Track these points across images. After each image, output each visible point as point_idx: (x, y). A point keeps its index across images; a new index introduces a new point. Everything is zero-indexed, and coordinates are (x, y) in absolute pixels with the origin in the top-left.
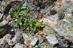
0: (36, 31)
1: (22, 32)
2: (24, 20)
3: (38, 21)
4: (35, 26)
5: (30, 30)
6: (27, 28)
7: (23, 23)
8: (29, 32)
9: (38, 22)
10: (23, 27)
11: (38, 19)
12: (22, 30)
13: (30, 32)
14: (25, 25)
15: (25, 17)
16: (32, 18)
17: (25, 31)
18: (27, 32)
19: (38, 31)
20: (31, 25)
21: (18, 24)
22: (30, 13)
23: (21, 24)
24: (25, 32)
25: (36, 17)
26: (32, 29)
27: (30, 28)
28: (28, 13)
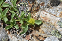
0: (29, 31)
1: (8, 32)
2: (11, 14)
3: (33, 15)
4: (27, 23)
6: (15, 25)
7: (9, 18)
8: (18, 32)
9: (32, 17)
10: (9, 25)
11: (32, 12)
12: (8, 29)
13: (20, 32)
14: (12, 21)
15: (12, 9)
17: (13, 30)
18: (16, 33)
19: (32, 31)
20: (22, 22)
21: (1, 20)
22: (20, 4)
23: (6, 20)
24: (12, 32)
25: (29, 9)
26: (22, 27)
28: (16, 3)
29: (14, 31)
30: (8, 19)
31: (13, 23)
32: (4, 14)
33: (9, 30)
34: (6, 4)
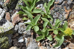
0: (65, 44)
1: (39, 44)
3: (70, 24)
4: (63, 33)
5: (54, 41)
6: (48, 36)
7: (41, 26)
9: (69, 26)
10: (41, 35)
11: (70, 20)
12: (39, 40)
13: (54, 45)
14: (44, 31)
15: (45, 16)
16: (57, 18)
17: (45, 42)
18: (48, 45)
19: (68, 44)
20: (56, 32)
21: (31, 29)
23: (37, 29)
24: (44, 44)
25: (66, 16)
26: (57, 39)
27: (54, 37)
28: (50, 9)
29: (47, 43)
30: (40, 28)
31: (46, 33)
32: (35, 22)
33: (41, 41)
34: (37, 10)
